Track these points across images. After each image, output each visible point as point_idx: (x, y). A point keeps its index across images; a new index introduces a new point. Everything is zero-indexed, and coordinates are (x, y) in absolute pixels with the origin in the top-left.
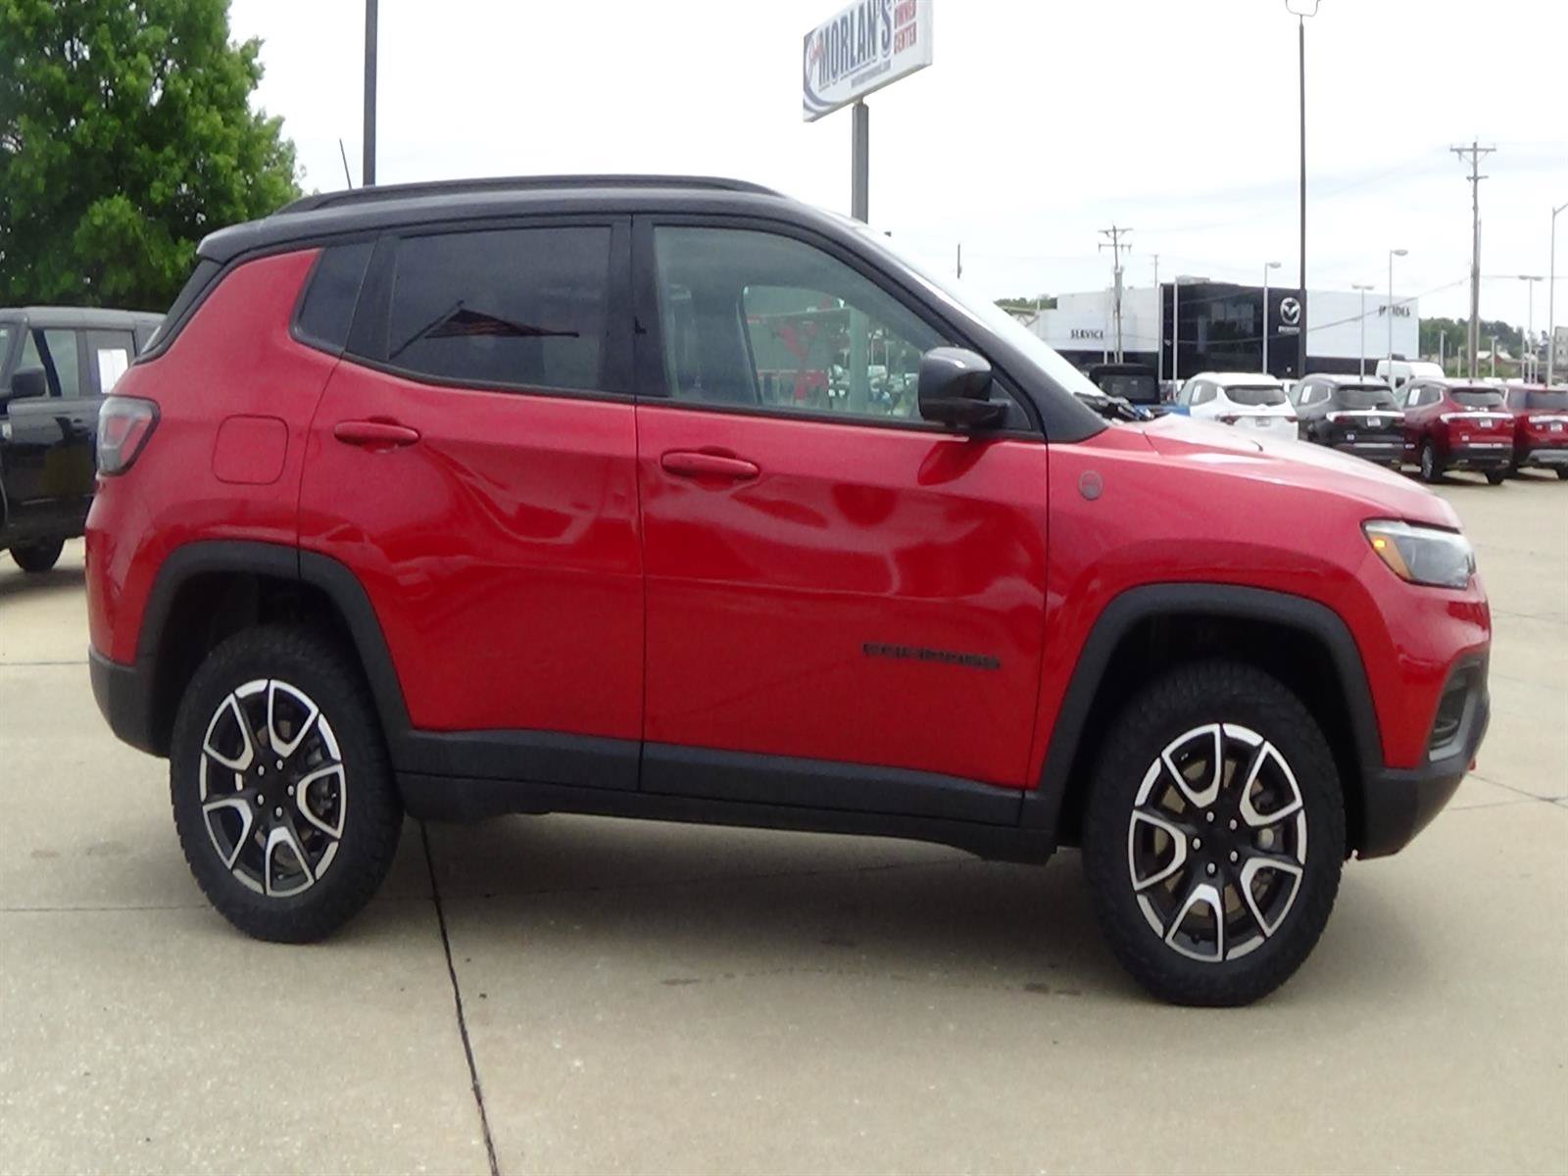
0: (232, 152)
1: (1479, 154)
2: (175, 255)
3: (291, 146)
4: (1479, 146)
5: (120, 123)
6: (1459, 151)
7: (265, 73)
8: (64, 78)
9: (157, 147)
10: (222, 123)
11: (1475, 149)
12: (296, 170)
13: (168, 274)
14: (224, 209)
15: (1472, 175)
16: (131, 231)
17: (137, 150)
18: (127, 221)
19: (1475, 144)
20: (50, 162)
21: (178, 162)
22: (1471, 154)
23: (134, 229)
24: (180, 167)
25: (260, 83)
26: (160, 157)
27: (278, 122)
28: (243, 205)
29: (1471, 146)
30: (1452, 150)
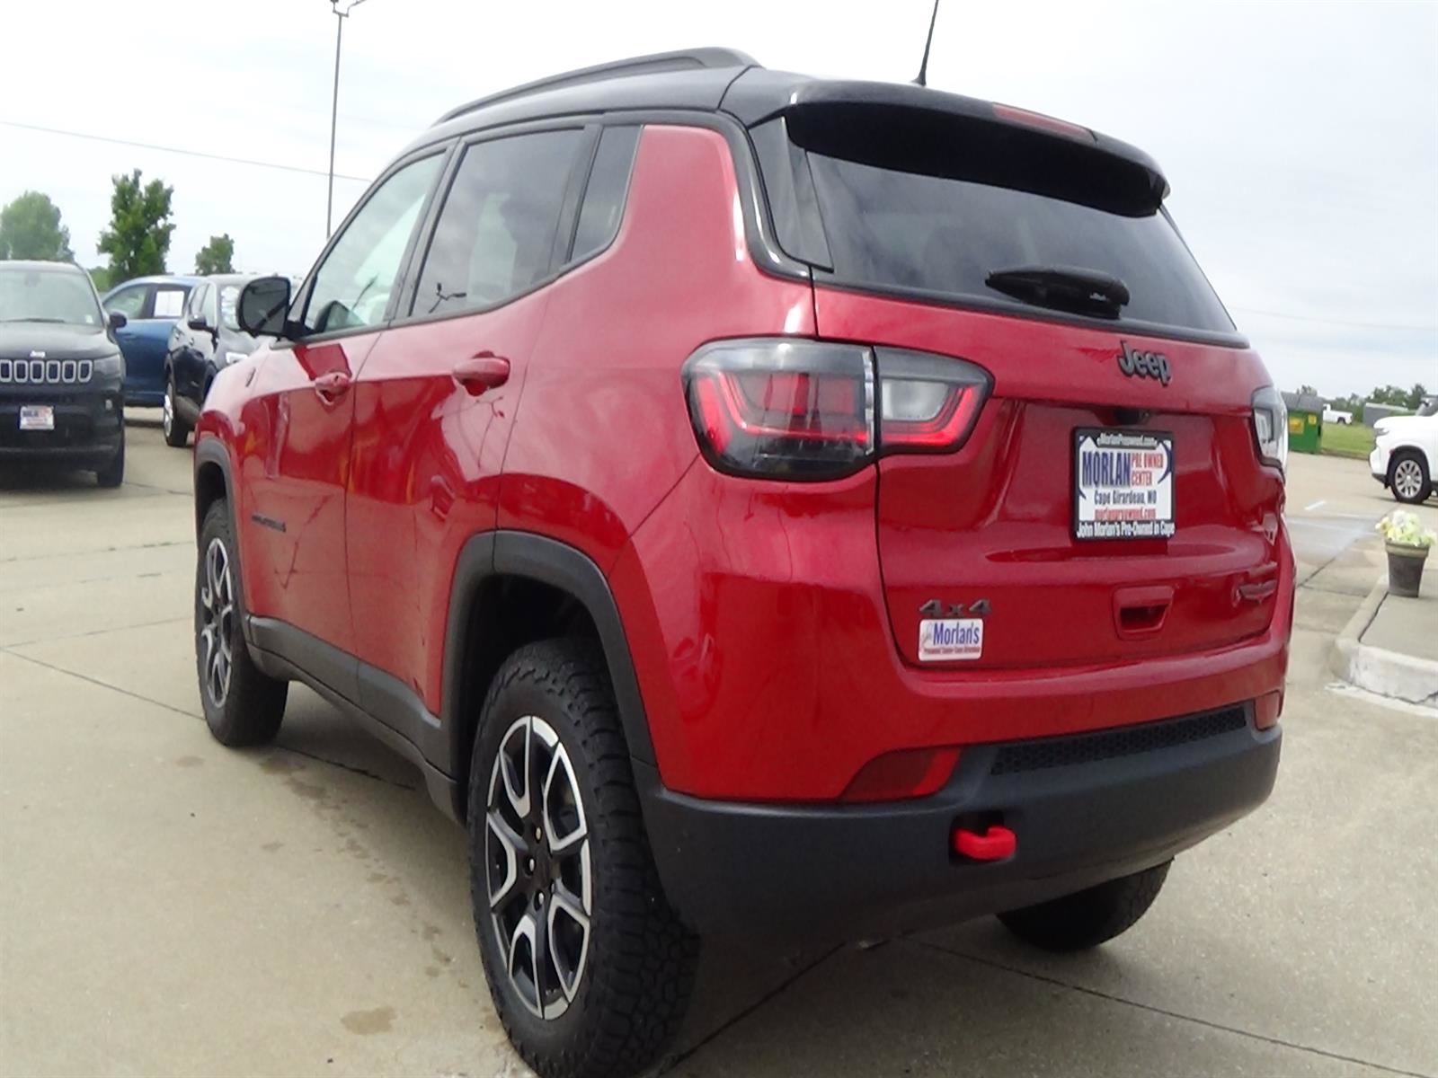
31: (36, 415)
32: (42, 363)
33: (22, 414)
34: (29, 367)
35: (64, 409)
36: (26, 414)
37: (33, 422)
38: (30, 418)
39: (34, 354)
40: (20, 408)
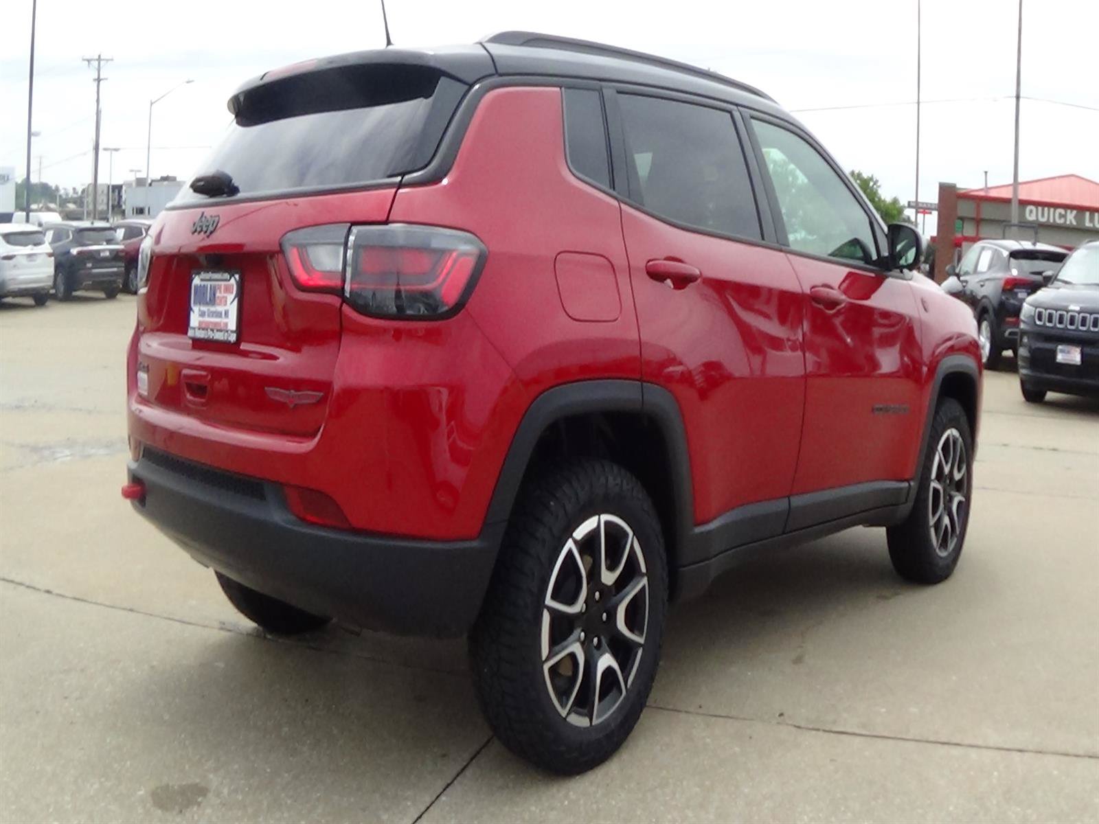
1: (102, 63)
4: (102, 57)
6: (89, 61)
11: (99, 59)
15: (97, 77)
19: (99, 56)
22: (97, 62)
29: (97, 58)
30: (84, 60)
31: (1069, 352)
32: (1077, 315)
33: (1058, 351)
34: (1067, 317)
35: (1088, 350)
36: (1062, 351)
37: (1066, 358)
38: (1064, 354)
39: (1072, 307)
40: (1057, 346)
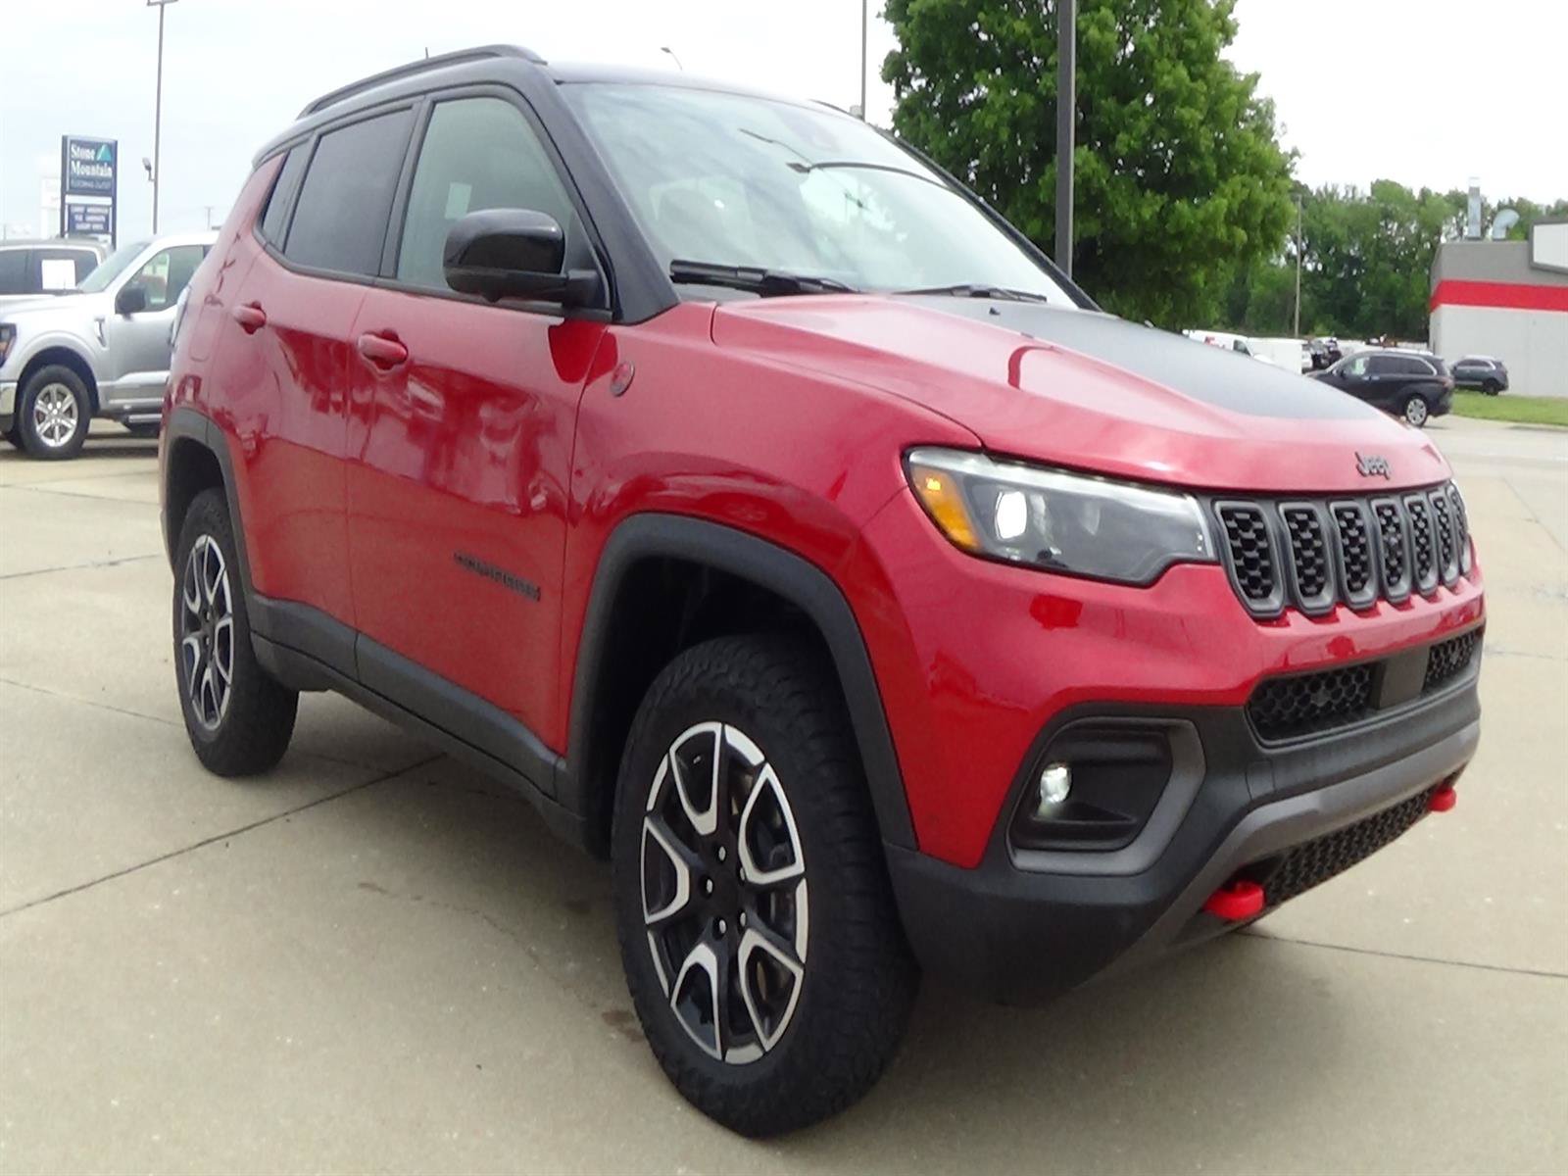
0: (1201, 105)
2: (1141, 206)
3: (1270, 103)
5: (1085, 75)
7: (1239, 29)
8: (1029, 31)
9: (1124, 99)
10: (1188, 78)
12: (1277, 128)
13: (1133, 225)
14: (1192, 163)
16: (1095, 180)
17: (1103, 102)
18: (1091, 172)
20: (1013, 113)
21: (1144, 115)
23: (1099, 180)
24: (1147, 121)
25: (1235, 39)
26: (1126, 110)
27: (1255, 78)
28: (1211, 159)
